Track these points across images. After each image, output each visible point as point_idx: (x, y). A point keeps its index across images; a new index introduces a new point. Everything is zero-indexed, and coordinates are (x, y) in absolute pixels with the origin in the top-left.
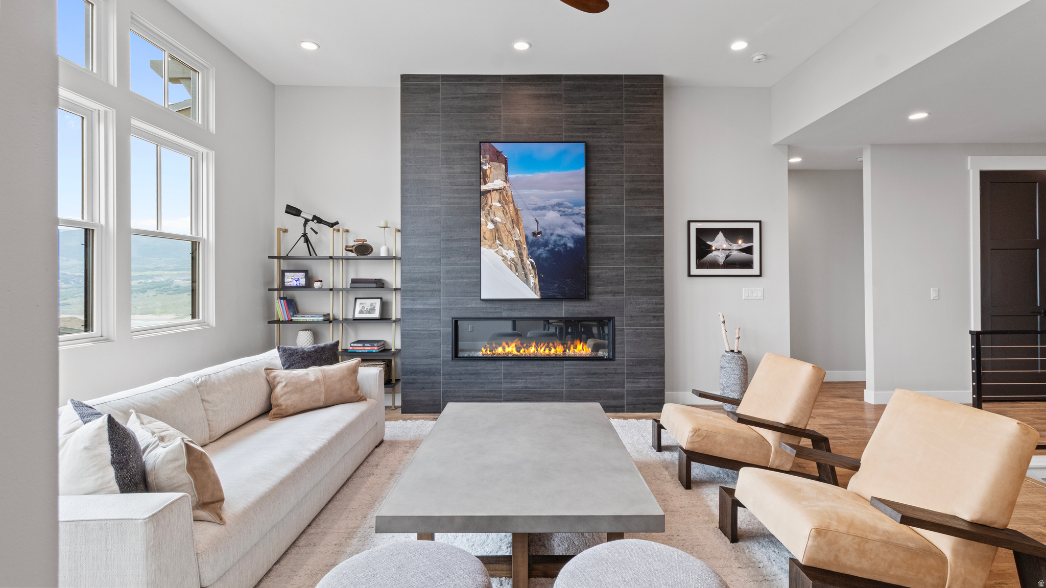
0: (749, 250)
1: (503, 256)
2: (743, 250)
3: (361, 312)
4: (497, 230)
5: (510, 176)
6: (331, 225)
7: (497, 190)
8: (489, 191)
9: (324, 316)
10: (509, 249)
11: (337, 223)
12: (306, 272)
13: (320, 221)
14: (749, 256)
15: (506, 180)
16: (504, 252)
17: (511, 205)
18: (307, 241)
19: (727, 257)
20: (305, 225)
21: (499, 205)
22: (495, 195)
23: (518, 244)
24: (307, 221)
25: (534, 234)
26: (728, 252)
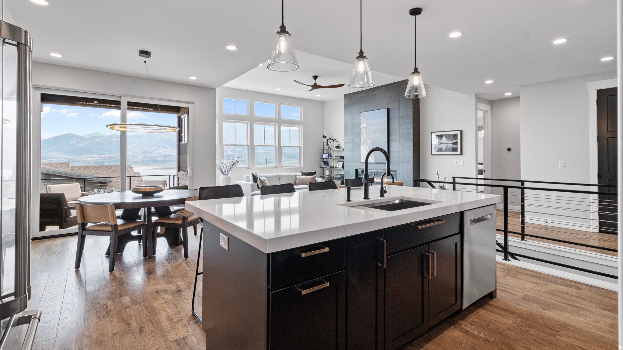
0: (456, 143)
1: (366, 149)
2: (453, 144)
3: (338, 166)
4: (364, 140)
5: (367, 122)
6: (334, 140)
7: (364, 127)
8: (362, 128)
9: (330, 166)
10: (367, 146)
11: (335, 139)
12: (329, 154)
13: (331, 139)
14: (456, 146)
15: (366, 124)
16: (366, 147)
17: (368, 132)
18: (328, 145)
19: (447, 147)
20: (328, 141)
21: (365, 132)
22: (364, 129)
23: (369, 144)
24: (328, 140)
25: (373, 141)
26: (447, 144)
